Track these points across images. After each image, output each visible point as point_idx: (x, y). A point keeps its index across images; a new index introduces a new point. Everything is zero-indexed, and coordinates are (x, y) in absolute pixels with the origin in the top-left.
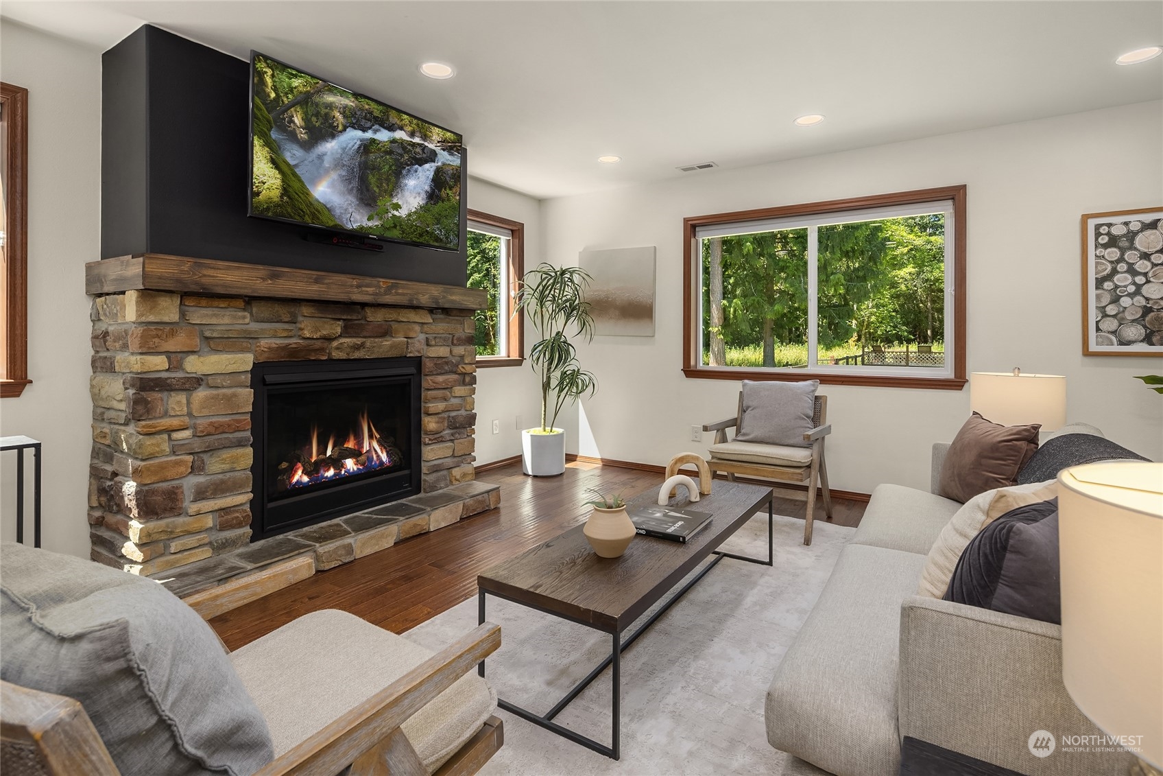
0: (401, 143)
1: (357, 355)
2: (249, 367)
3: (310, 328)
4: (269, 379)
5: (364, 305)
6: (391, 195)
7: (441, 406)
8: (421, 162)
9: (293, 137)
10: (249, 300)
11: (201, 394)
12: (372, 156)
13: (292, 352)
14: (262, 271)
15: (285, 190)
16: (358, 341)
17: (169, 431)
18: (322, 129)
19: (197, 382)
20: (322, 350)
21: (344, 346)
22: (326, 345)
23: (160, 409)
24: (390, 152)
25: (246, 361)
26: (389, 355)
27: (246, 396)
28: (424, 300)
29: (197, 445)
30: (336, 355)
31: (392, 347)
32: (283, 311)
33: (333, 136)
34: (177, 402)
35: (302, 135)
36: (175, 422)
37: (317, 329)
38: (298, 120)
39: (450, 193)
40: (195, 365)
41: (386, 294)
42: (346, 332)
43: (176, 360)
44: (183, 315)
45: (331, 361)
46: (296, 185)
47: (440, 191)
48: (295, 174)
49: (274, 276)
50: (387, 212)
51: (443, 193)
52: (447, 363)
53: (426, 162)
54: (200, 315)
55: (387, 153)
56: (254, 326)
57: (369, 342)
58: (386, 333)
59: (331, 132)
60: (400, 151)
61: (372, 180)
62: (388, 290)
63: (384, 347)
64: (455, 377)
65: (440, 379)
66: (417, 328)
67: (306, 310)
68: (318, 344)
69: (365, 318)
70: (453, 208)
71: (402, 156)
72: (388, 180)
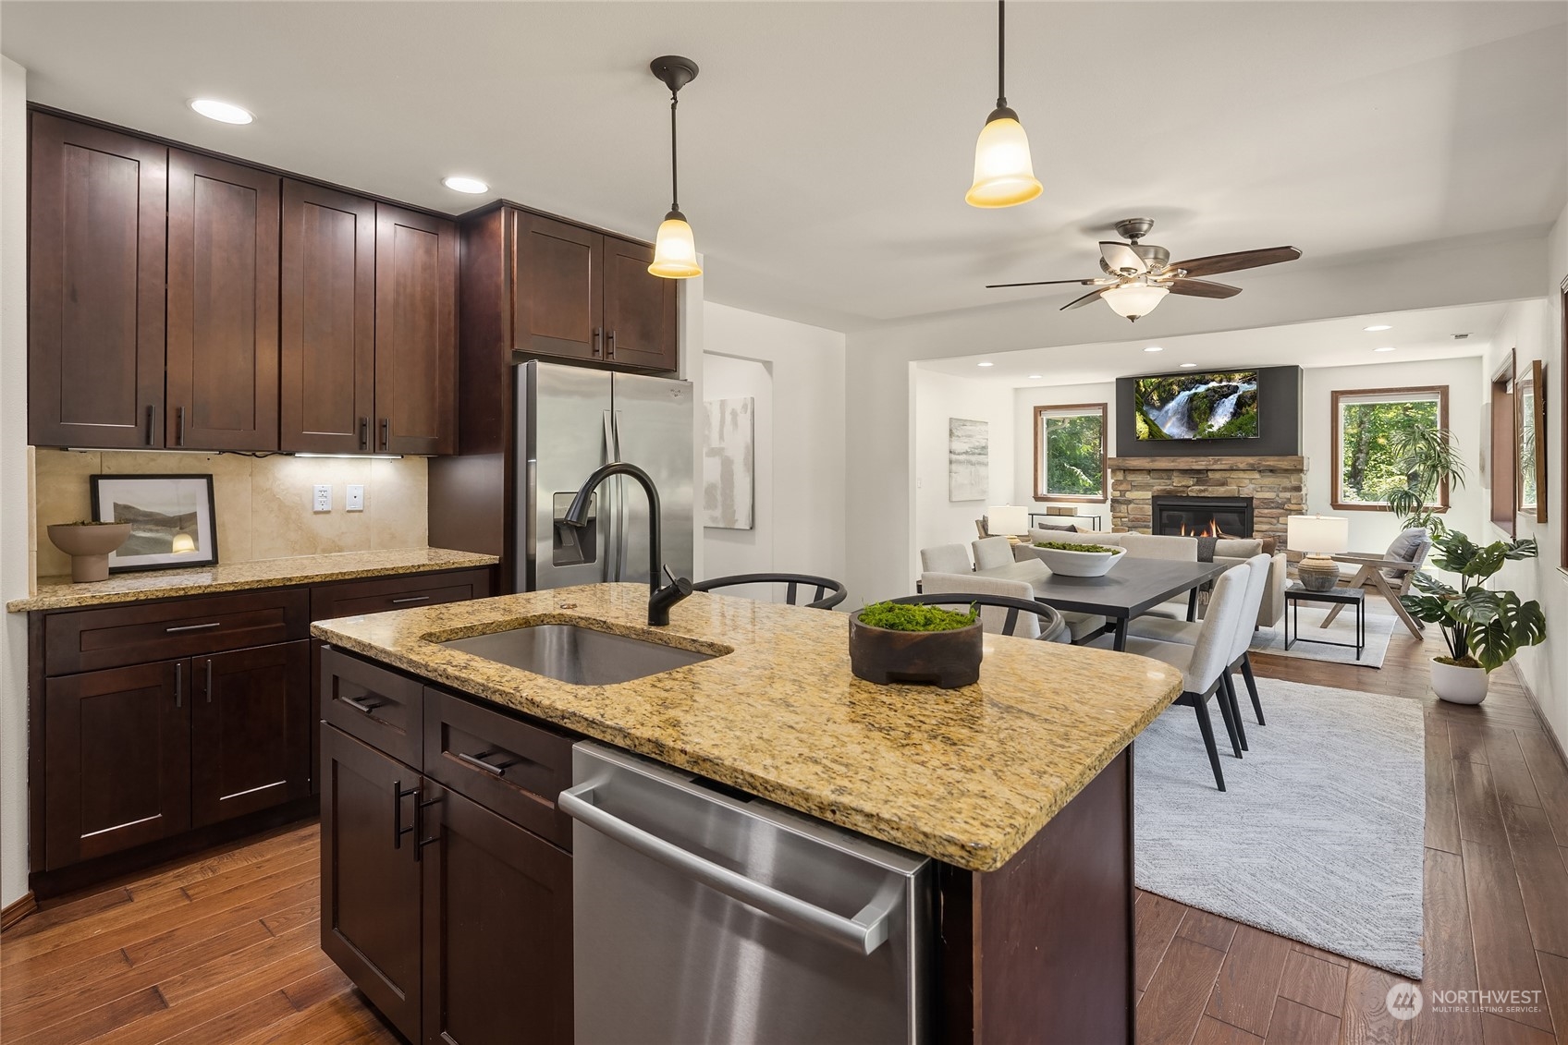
0: (1214, 390)
1: (1203, 495)
2: (1150, 497)
3: (1177, 482)
4: (1159, 503)
5: (1207, 470)
6: (1207, 421)
7: (1265, 527)
8: (1226, 396)
9: (1153, 406)
10: (1149, 471)
11: (1131, 506)
12: (1195, 402)
13: (1169, 492)
14: (1148, 459)
15: (1150, 433)
16: (1202, 488)
17: (1121, 518)
18: (1166, 399)
19: (1129, 502)
20: (1183, 492)
21: (1195, 490)
22: (1185, 489)
23: (1118, 510)
24: (1207, 396)
25: (1149, 495)
26: (1224, 495)
27: (1149, 509)
28: (1241, 466)
29: (1130, 524)
30: (1191, 494)
31: (1225, 491)
32: (1164, 475)
33: (1173, 399)
34: (1123, 508)
35: (1158, 404)
36: (1122, 515)
37: (1180, 482)
38: (1155, 397)
39: (1249, 409)
40: (1129, 495)
41: (1213, 464)
42: (1197, 484)
43: (1123, 493)
44: (1125, 477)
45: (1188, 496)
46: (1155, 429)
47: (1241, 409)
48: (1154, 424)
49: (1152, 461)
50: (1205, 430)
51: (1244, 410)
52: (1273, 502)
53: (1231, 394)
54: (1130, 477)
55: (1204, 398)
56: (1152, 481)
57: (1210, 489)
58: (1223, 484)
59: (1172, 397)
60: (1213, 394)
61: (1195, 415)
62: (1216, 462)
63: (1220, 491)
64: (1282, 511)
65: (1266, 511)
66: (1247, 481)
67: (1175, 474)
68: (1181, 489)
69: (1207, 476)
70: (1252, 417)
71: (1214, 396)
72: (1205, 413)
